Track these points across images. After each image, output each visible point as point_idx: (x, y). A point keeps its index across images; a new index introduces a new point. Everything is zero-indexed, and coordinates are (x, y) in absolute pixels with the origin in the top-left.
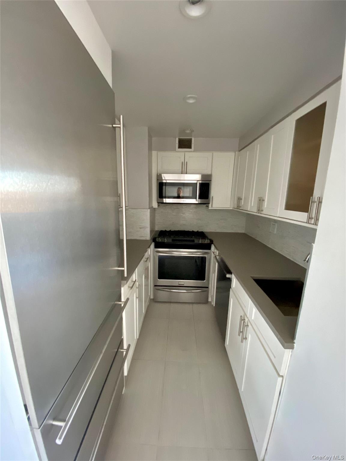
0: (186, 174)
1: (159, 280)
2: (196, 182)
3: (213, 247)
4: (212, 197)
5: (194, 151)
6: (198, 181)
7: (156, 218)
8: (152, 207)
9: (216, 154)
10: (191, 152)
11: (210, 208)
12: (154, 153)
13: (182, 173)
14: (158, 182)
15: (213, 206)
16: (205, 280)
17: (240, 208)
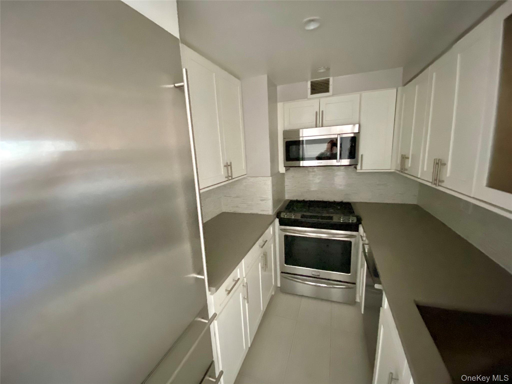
0: (322, 126)
1: (285, 265)
2: (336, 136)
3: (361, 229)
4: (362, 156)
5: (333, 95)
6: (339, 136)
7: (286, 184)
8: (279, 172)
9: (366, 94)
10: (329, 96)
11: (358, 171)
12: (280, 105)
13: (316, 127)
14: (285, 142)
15: (363, 168)
16: (349, 273)
17: (406, 172)
